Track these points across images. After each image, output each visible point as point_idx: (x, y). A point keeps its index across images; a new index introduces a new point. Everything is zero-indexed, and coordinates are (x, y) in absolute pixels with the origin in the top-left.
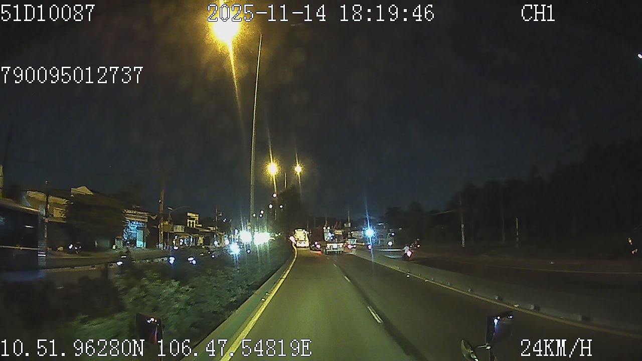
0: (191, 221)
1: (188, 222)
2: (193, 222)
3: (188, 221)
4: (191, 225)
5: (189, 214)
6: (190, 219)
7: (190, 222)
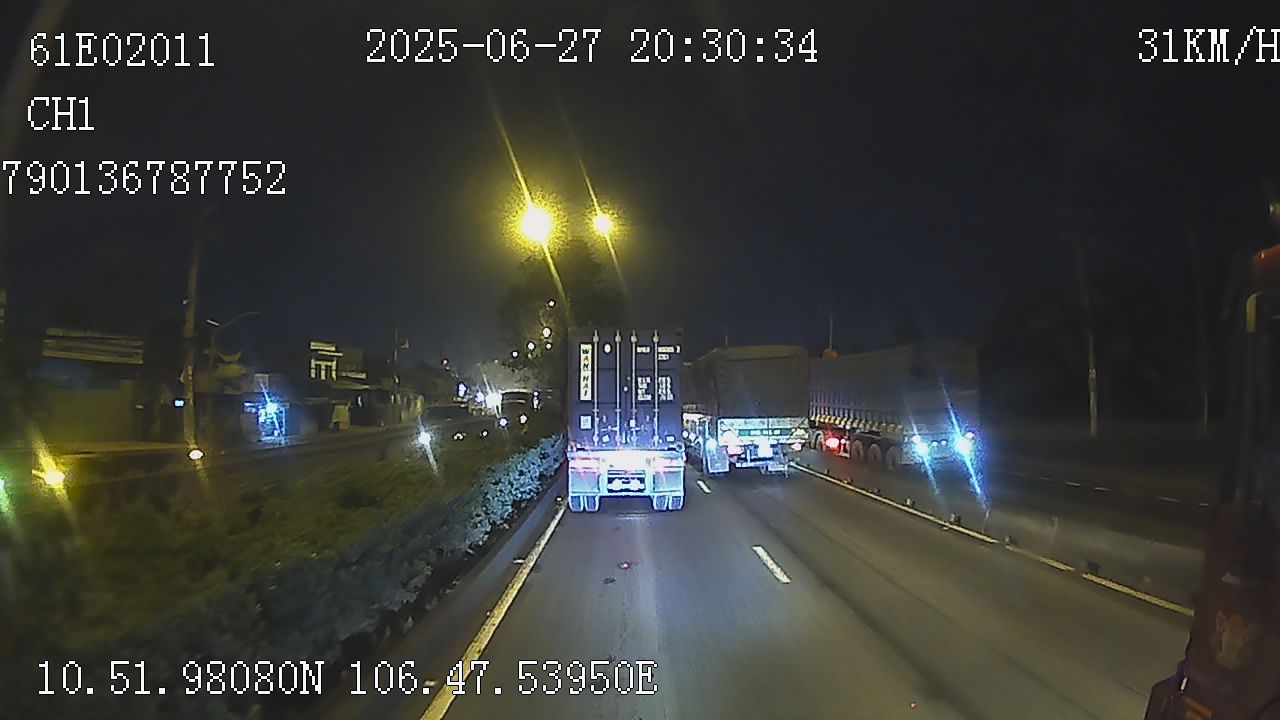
0: (323, 364)
1: (313, 366)
2: (328, 368)
3: (313, 363)
4: (323, 373)
5: (314, 346)
6: (317, 359)
7: (318, 368)
